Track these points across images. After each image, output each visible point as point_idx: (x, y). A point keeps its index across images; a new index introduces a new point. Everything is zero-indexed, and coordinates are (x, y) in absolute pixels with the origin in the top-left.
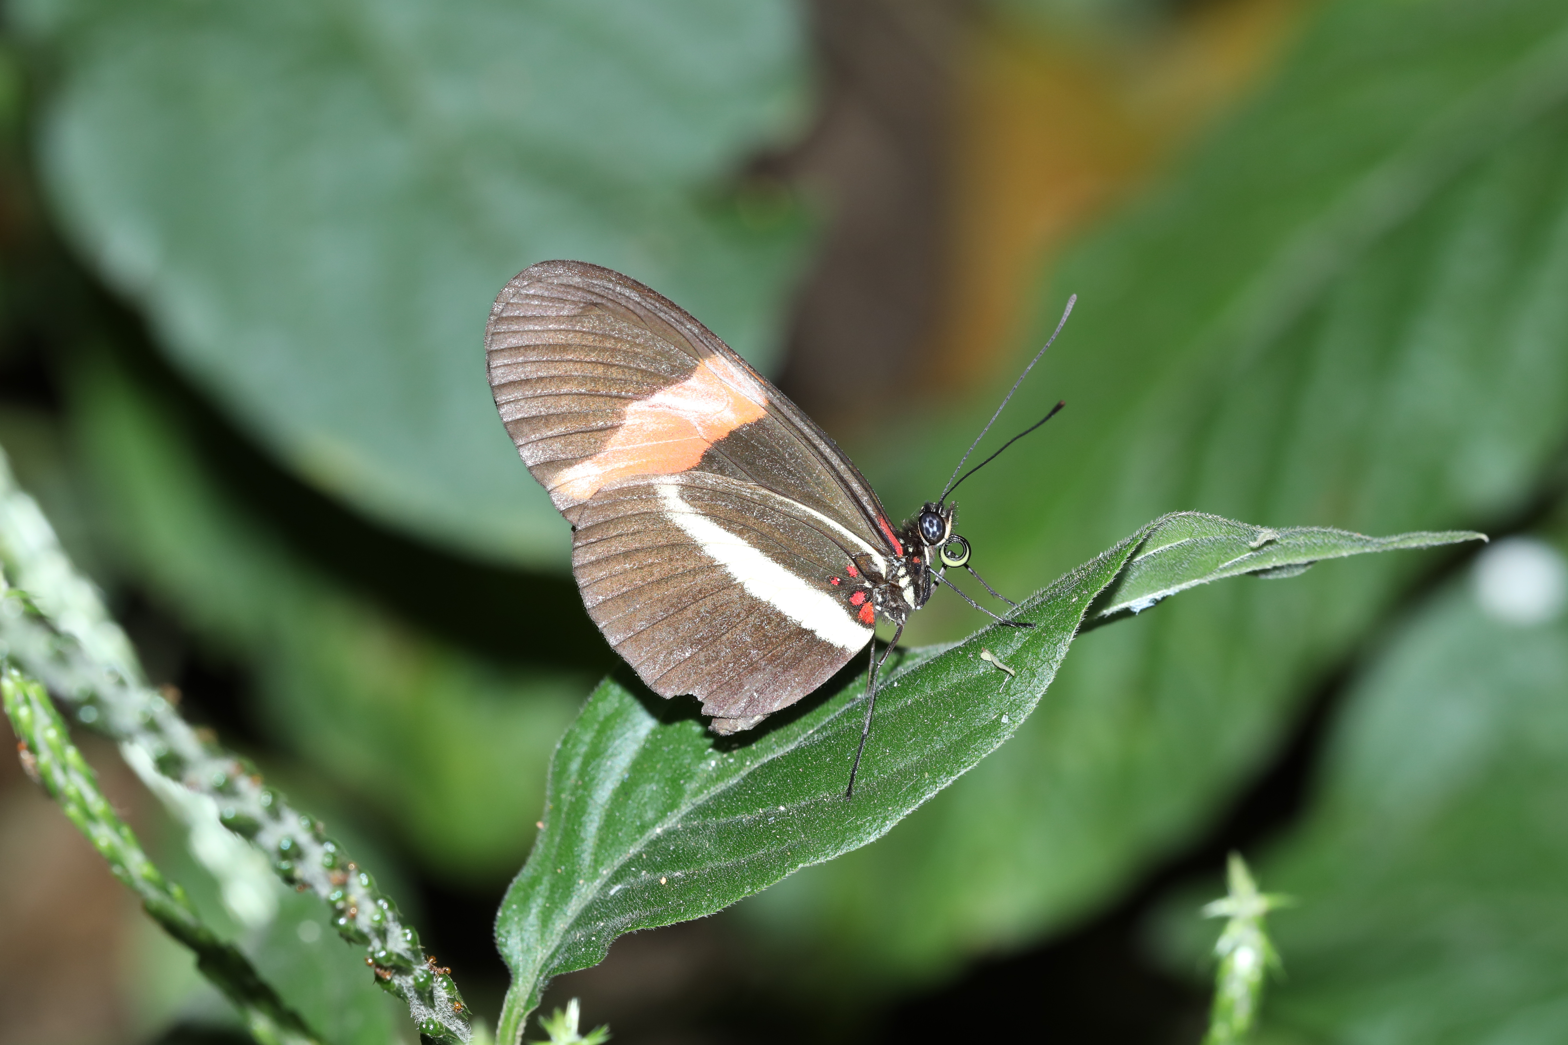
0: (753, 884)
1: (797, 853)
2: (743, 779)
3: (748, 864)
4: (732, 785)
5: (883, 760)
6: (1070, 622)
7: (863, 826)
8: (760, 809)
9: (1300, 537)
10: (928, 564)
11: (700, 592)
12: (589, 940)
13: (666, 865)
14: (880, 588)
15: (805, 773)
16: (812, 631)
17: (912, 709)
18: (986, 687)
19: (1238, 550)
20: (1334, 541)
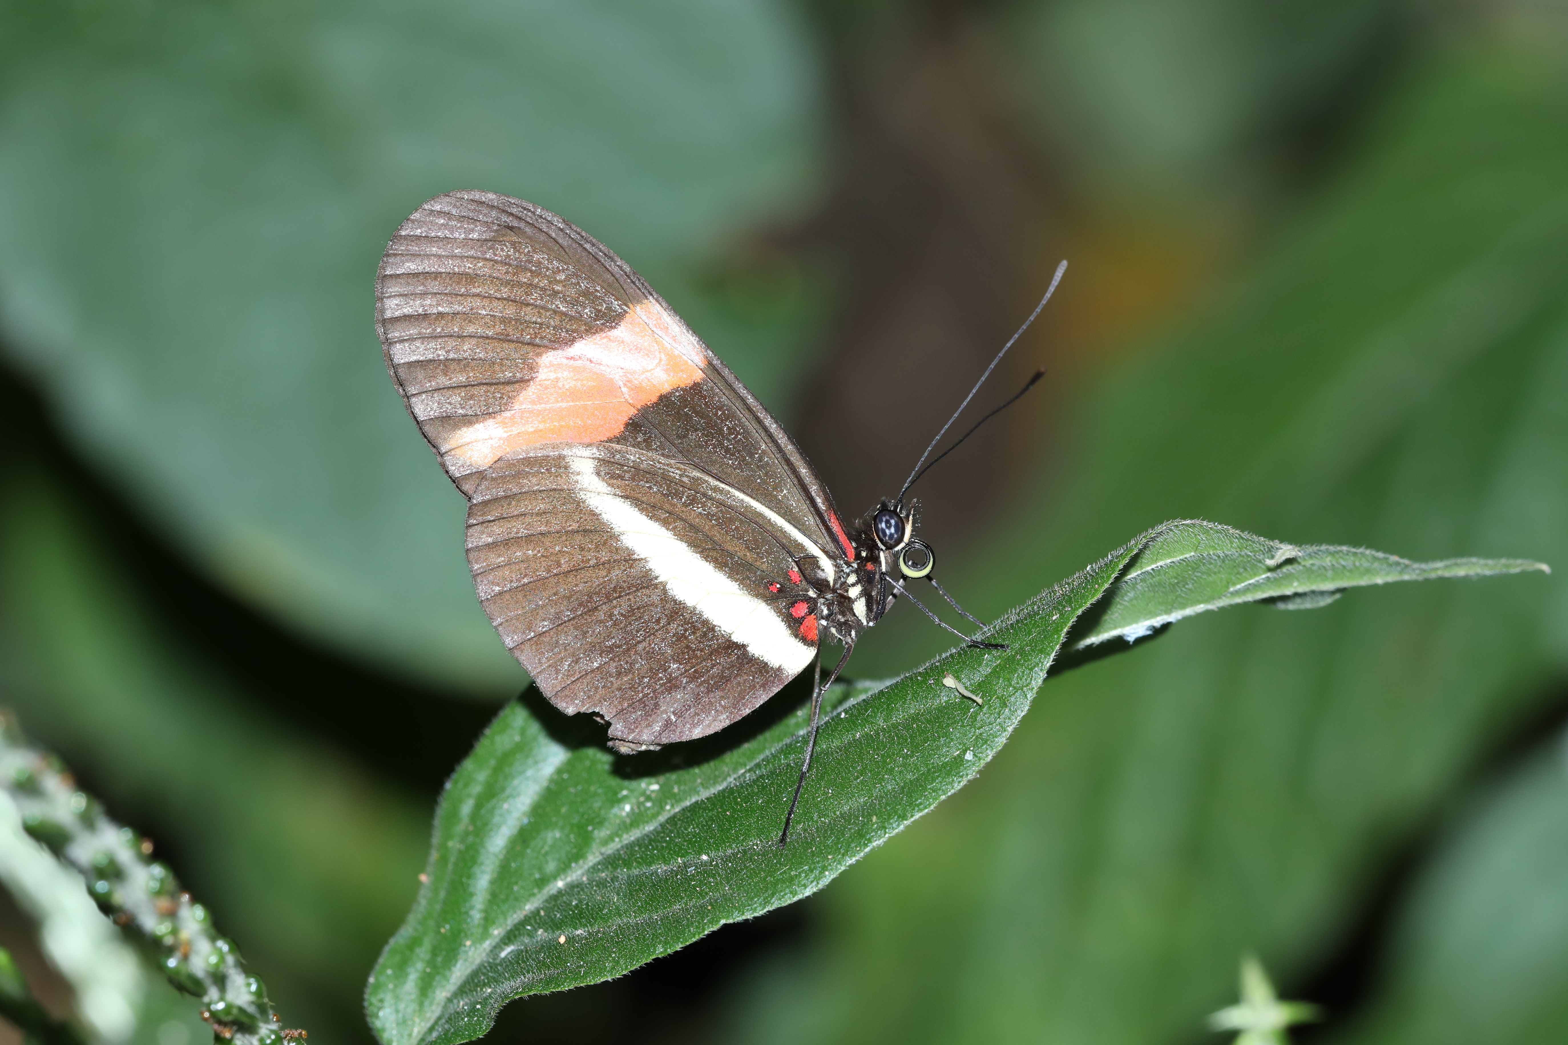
0: (666, 943)
1: (720, 907)
2: (661, 825)
3: (661, 920)
4: (648, 832)
5: (824, 802)
6: (1049, 644)
7: (798, 877)
8: (679, 859)
9: (1327, 557)
10: (884, 570)
11: (614, 589)
12: (473, 1008)
13: (567, 922)
14: (826, 599)
15: (733, 817)
16: (744, 646)
17: (861, 743)
18: (949, 718)
19: (1252, 569)
20: (1366, 564)
